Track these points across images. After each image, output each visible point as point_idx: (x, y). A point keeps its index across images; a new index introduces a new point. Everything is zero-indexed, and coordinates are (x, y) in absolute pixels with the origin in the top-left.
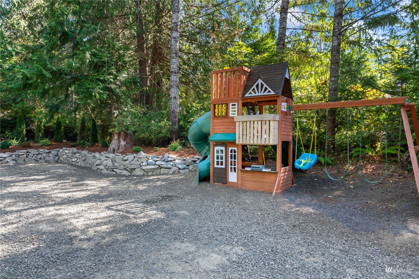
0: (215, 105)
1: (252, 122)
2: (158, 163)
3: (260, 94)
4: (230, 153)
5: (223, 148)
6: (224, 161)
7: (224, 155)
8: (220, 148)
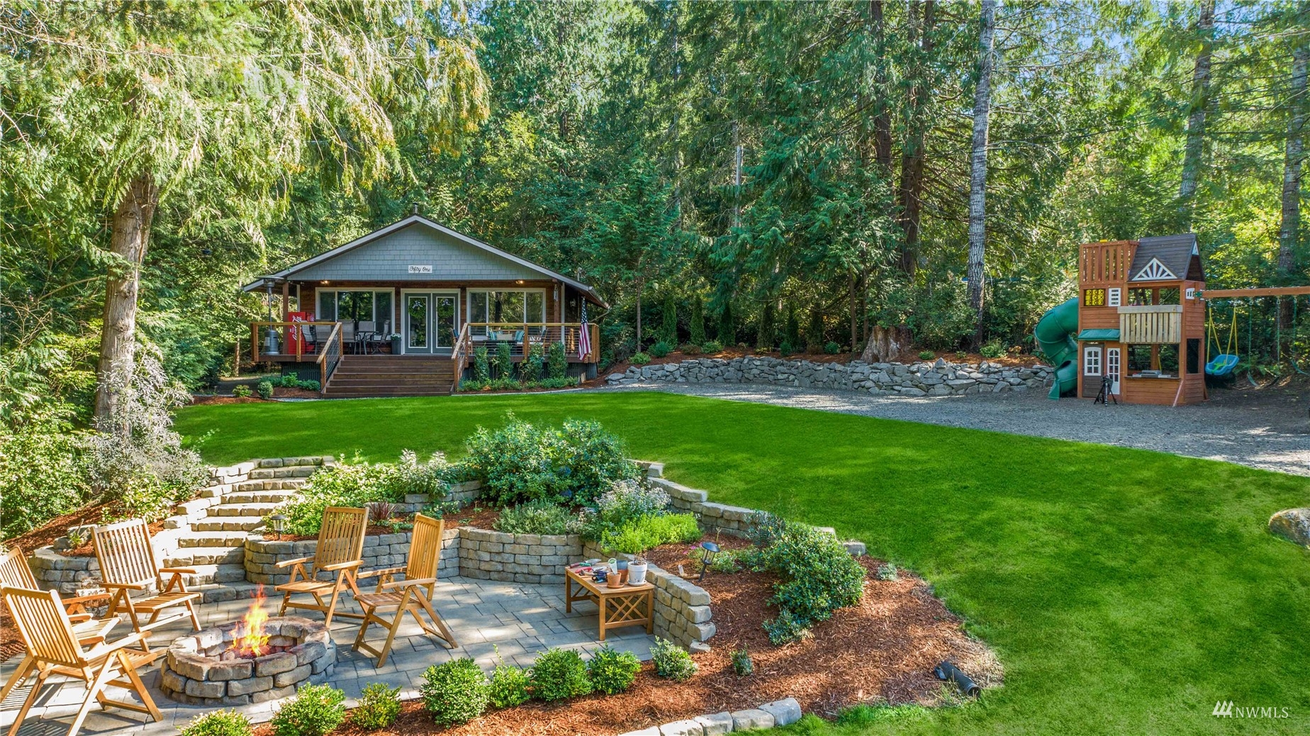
0: (1085, 291)
1: (1143, 315)
2: (975, 375)
3: (1155, 278)
4: (1109, 356)
5: (1099, 350)
6: (1099, 366)
7: (1099, 358)
8: (1093, 349)
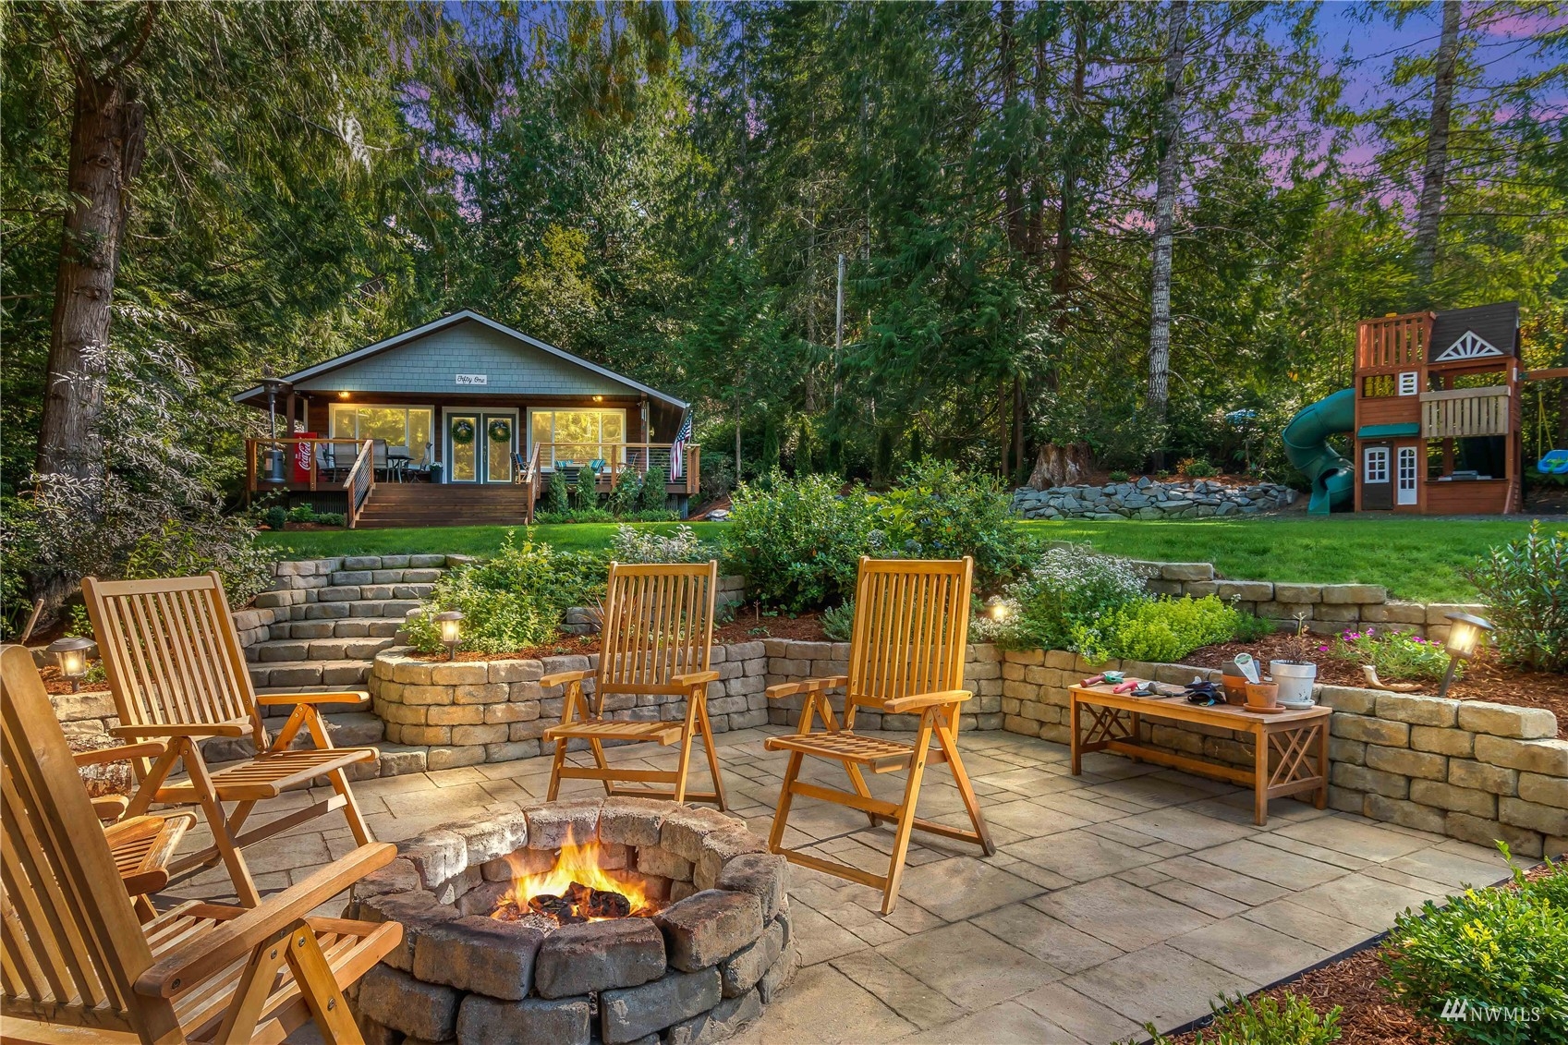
0: (1364, 379)
1: (1459, 402)
2: (1190, 495)
3: (1469, 356)
4: (1400, 458)
5: (1386, 451)
6: (1386, 470)
7: (1386, 461)
8: (1376, 450)
